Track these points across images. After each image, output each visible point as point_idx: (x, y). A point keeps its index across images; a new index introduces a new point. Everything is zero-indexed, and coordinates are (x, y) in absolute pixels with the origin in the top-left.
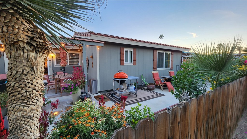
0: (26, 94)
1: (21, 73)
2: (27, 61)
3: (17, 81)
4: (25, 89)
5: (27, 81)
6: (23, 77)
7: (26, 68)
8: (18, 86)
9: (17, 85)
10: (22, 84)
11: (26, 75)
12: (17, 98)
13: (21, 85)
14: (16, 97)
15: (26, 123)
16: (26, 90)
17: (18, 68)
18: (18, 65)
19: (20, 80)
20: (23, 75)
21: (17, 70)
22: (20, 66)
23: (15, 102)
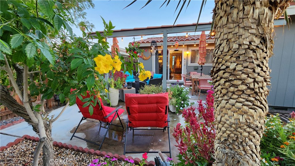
0: (254, 86)
1: (247, 47)
2: (257, 26)
3: (241, 61)
4: (253, 76)
5: (256, 62)
6: (251, 54)
7: (255, 39)
8: (241, 71)
9: (239, 68)
10: (247, 67)
11: (254, 51)
12: (238, 90)
13: (245, 69)
14: (237, 88)
15: (251, 137)
16: (254, 79)
17: (240, 39)
18: (241, 34)
19: (245, 59)
20: (249, 50)
21: (239, 42)
22: (244, 34)
23: (235, 96)
